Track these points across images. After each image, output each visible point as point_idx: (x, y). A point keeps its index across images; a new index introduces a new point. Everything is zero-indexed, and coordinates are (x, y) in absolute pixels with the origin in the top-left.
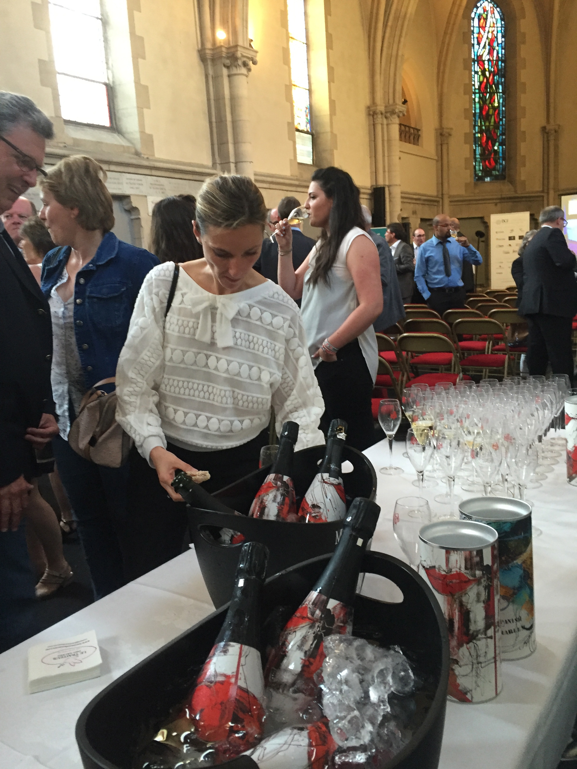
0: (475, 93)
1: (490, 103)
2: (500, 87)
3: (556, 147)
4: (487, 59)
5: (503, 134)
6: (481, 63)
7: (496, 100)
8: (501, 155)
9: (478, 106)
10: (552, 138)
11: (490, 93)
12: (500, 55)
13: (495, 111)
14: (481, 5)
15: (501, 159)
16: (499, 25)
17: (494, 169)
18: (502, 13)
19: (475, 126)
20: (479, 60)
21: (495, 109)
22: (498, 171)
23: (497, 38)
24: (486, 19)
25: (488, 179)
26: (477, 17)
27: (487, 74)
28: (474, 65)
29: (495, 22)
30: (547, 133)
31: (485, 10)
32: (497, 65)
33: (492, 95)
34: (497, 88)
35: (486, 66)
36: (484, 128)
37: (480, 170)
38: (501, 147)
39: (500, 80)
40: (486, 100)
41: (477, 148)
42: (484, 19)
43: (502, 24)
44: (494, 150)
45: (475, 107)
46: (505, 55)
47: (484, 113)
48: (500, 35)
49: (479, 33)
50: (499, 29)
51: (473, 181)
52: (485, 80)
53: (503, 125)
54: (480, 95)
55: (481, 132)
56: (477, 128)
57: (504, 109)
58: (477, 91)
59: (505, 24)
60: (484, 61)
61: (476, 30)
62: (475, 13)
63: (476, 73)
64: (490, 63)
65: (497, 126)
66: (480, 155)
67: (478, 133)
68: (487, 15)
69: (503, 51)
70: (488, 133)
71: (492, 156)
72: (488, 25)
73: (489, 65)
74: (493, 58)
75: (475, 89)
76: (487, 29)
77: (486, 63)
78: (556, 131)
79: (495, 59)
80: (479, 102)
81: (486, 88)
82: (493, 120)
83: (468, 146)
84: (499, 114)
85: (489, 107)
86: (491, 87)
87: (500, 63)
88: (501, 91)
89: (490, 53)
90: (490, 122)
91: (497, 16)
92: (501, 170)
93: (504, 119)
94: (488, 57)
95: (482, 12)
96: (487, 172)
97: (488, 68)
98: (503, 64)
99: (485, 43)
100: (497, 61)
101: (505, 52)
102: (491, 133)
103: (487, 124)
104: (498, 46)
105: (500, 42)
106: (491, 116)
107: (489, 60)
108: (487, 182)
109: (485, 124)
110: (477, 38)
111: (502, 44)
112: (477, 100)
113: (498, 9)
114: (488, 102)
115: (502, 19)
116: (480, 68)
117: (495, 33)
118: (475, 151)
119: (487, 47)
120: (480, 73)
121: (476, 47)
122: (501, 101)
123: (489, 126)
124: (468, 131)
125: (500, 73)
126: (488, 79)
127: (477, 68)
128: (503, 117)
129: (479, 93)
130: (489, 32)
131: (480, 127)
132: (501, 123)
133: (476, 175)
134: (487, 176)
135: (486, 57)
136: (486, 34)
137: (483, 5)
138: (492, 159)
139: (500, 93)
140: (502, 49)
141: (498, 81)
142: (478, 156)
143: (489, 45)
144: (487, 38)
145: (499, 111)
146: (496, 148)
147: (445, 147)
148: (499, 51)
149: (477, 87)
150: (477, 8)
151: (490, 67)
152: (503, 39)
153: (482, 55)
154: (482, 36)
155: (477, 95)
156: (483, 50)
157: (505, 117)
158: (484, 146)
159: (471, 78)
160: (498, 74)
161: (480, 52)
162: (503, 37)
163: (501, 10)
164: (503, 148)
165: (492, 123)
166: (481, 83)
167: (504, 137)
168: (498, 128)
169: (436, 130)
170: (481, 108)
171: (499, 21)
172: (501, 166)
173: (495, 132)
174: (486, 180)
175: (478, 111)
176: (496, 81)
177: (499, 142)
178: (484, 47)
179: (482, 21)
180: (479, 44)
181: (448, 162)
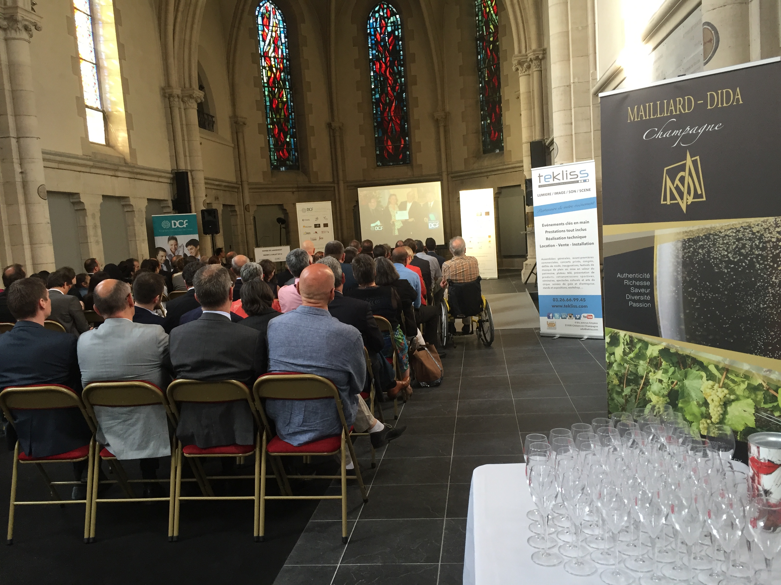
0: (264, 87)
1: (279, 97)
2: (287, 83)
3: (342, 142)
4: (272, 56)
5: (293, 128)
6: (268, 59)
7: (284, 95)
8: (293, 147)
9: (267, 99)
10: (337, 134)
11: (278, 87)
12: (285, 54)
13: (284, 106)
14: (263, 5)
15: (293, 150)
16: (281, 26)
17: (288, 160)
18: (284, 16)
19: (267, 118)
20: (266, 55)
21: (283, 102)
22: (292, 162)
23: (280, 37)
24: (269, 19)
25: (283, 169)
26: (260, 15)
27: (274, 70)
28: (261, 60)
29: (277, 23)
30: (333, 130)
31: (267, 11)
32: (283, 63)
33: (280, 89)
34: (284, 84)
35: (273, 63)
36: (275, 120)
37: (275, 160)
38: (292, 140)
39: (286, 77)
40: (275, 94)
41: (271, 139)
42: (267, 18)
43: (283, 25)
44: (286, 141)
45: (265, 100)
46: (289, 54)
47: (274, 106)
48: (283, 35)
49: (263, 31)
50: (282, 29)
51: (270, 169)
52: (273, 76)
53: (292, 119)
54: (269, 89)
55: (273, 123)
56: (269, 119)
57: (292, 104)
58: (266, 85)
59: (286, 25)
60: (270, 58)
61: (260, 28)
62: (259, 11)
63: (264, 68)
64: (276, 60)
65: (287, 120)
66: (273, 145)
67: (270, 124)
68: (270, 15)
69: (287, 50)
70: (280, 125)
71: (285, 147)
72: (271, 24)
73: (275, 61)
74: (278, 55)
75: (264, 83)
76: (270, 28)
77: (272, 59)
78: (340, 128)
79: (280, 57)
80: (268, 95)
81: (274, 82)
82: (283, 114)
83: (262, 136)
84: (288, 108)
85: (278, 101)
86: (279, 83)
87: (285, 61)
88: (288, 87)
89: (275, 50)
90: (280, 115)
91: (279, 18)
92: (294, 161)
93: (293, 114)
94: (273, 55)
95: (265, 11)
96: (281, 162)
97: (275, 65)
98: (288, 63)
99: (270, 40)
100: (283, 58)
101: (289, 51)
102: (282, 126)
103: (278, 117)
104: (282, 45)
105: (283, 41)
106: (281, 109)
107: (274, 57)
108: (283, 171)
109: (276, 116)
110: (262, 35)
111: (285, 43)
112: (266, 93)
113: (280, 11)
114: (277, 96)
115: (284, 21)
116: (267, 63)
117: (278, 32)
118: (269, 140)
119: (273, 45)
120: (267, 68)
121: (262, 43)
122: (289, 96)
123: (280, 119)
124: (261, 122)
125: (286, 70)
126: (275, 75)
127: (264, 64)
128: (292, 112)
129: (268, 87)
130: (272, 31)
131: (272, 119)
132: (290, 117)
133: (272, 164)
134: (282, 166)
135: (271, 54)
136: (270, 33)
137: (265, 5)
138: (285, 150)
139: (287, 89)
140: (286, 48)
141: (284, 78)
142: (272, 146)
143: (274, 43)
144: (272, 36)
145: (288, 105)
146: (288, 140)
147: (240, 135)
148: (283, 51)
149: (265, 81)
150: (260, 7)
151: (276, 64)
152: (286, 40)
153: (268, 51)
154: (267, 35)
155: (267, 89)
156: (269, 47)
157: (294, 112)
158: (277, 137)
159: (260, 72)
160: (283, 71)
161: (266, 49)
162: (285, 37)
163: (282, 12)
164: (294, 140)
165: (282, 117)
166: (269, 78)
167: (294, 130)
168: (289, 122)
169: (230, 117)
170: (271, 101)
171: (281, 22)
172: (294, 157)
173: (285, 125)
174: (281, 169)
175: (268, 104)
176: (282, 77)
177: (290, 134)
178: (269, 44)
179: (265, 19)
180: (264, 41)
181: (245, 152)
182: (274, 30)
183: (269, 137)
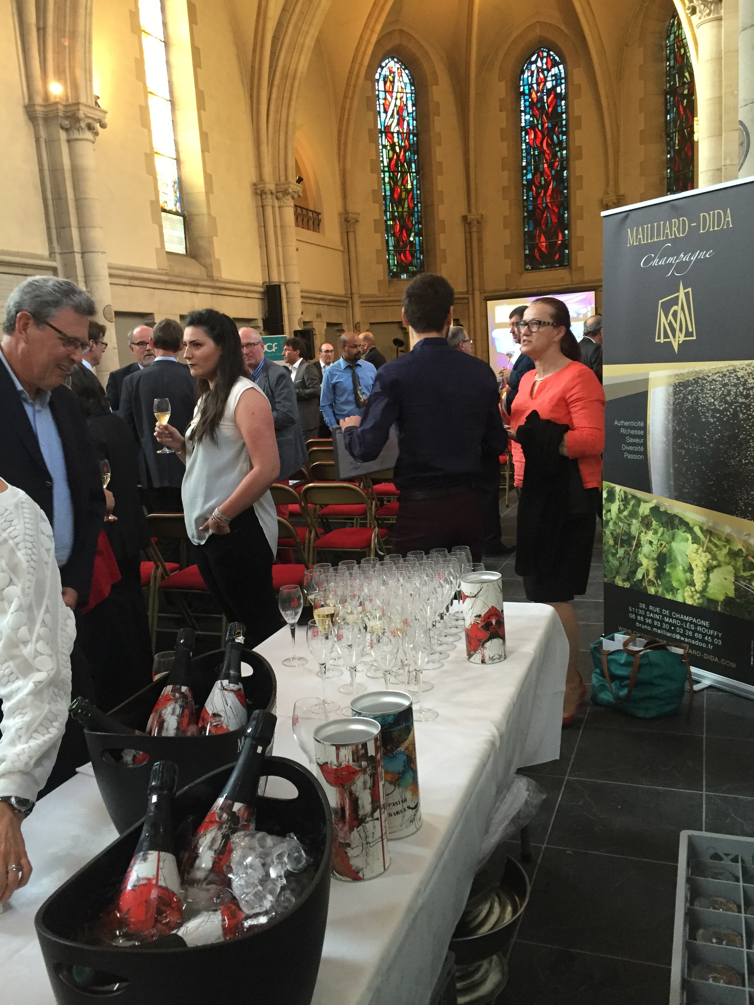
0: (384, 172)
1: (402, 184)
2: (413, 165)
3: (480, 240)
4: (396, 131)
5: (419, 223)
6: (390, 135)
7: (409, 181)
8: (418, 248)
9: (388, 187)
10: (474, 229)
11: (401, 172)
12: (411, 127)
13: (408, 195)
14: (386, 64)
15: (418, 252)
16: (408, 90)
17: (411, 264)
18: (411, 75)
19: (386, 211)
20: (387, 131)
21: (408, 192)
22: (416, 267)
23: (406, 105)
24: (393, 82)
25: (404, 276)
26: (382, 79)
27: (397, 149)
28: (382, 137)
29: (404, 87)
30: (470, 224)
31: (391, 72)
32: (408, 139)
33: (404, 174)
34: (410, 167)
35: (396, 140)
36: (396, 214)
37: (394, 265)
38: (417, 238)
39: (412, 158)
40: (397, 181)
41: (390, 238)
42: (391, 82)
43: (411, 90)
44: (410, 241)
45: (385, 189)
46: (416, 126)
47: (396, 196)
48: (410, 103)
49: (385, 99)
50: (409, 95)
51: (387, 278)
52: (395, 157)
53: (418, 212)
54: (390, 175)
55: (393, 218)
56: (388, 213)
57: (418, 192)
58: (386, 169)
59: (415, 89)
60: (392, 133)
61: (382, 95)
62: (380, 74)
63: (385, 147)
64: (400, 136)
65: (411, 213)
66: (393, 246)
67: (390, 220)
68: (394, 78)
69: (415, 122)
70: (402, 220)
71: (408, 249)
72: (395, 90)
73: (398, 138)
74: (403, 129)
75: (384, 167)
76: (394, 94)
77: (395, 135)
78: (478, 222)
79: (405, 131)
80: (389, 183)
81: (396, 165)
82: (406, 206)
83: (378, 235)
84: (413, 198)
85: (401, 189)
86: (402, 166)
87: (411, 136)
88: (414, 170)
89: (400, 123)
90: (403, 208)
91: (406, 80)
92: (418, 267)
93: (419, 205)
94: (397, 129)
95: (388, 73)
96: (403, 267)
97: (398, 142)
98: (415, 139)
99: (393, 111)
100: (408, 133)
101: (417, 123)
102: (405, 221)
103: (400, 210)
104: (408, 116)
105: (410, 110)
106: (404, 200)
107: (398, 132)
108: (404, 280)
109: (397, 209)
110: (384, 104)
111: (412, 113)
112: (387, 180)
113: (407, 71)
114: (399, 183)
115: (412, 84)
116: (388, 141)
117: (404, 99)
118: (387, 241)
119: (396, 117)
120: (389, 148)
121: (383, 115)
122: (415, 182)
123: (402, 212)
124: (378, 217)
125: (412, 148)
126: (398, 156)
127: (385, 142)
128: (418, 202)
129: (389, 171)
130: (396, 99)
131: (392, 213)
132: (416, 209)
133: (390, 271)
134: (403, 272)
135: (394, 128)
136: (394, 101)
137: (388, 65)
138: (407, 252)
139: (413, 173)
140: (413, 120)
141: (410, 159)
142: (391, 248)
143: (398, 114)
144: (396, 106)
145: (413, 194)
146: (412, 239)
147: (351, 235)
148: (410, 123)
149: (386, 164)
150: (382, 68)
151: (400, 141)
152: (414, 108)
153: (391, 125)
154: (390, 103)
155: (387, 174)
156: (391, 120)
157: (420, 203)
158: (398, 236)
159: (378, 153)
160: (409, 150)
161: (389, 123)
162: (413, 105)
163: (410, 73)
164: (419, 240)
165: (406, 210)
166: (390, 160)
167: (420, 226)
168: (413, 216)
169: (340, 214)
170: (392, 190)
171: (408, 85)
172: (419, 261)
173: (409, 219)
174: (402, 276)
175: (388, 193)
176: (407, 158)
177: (414, 232)
178: (392, 116)
179: (388, 84)
180: (386, 112)
181: (356, 256)
182: (399, 97)
183: (388, 237)
